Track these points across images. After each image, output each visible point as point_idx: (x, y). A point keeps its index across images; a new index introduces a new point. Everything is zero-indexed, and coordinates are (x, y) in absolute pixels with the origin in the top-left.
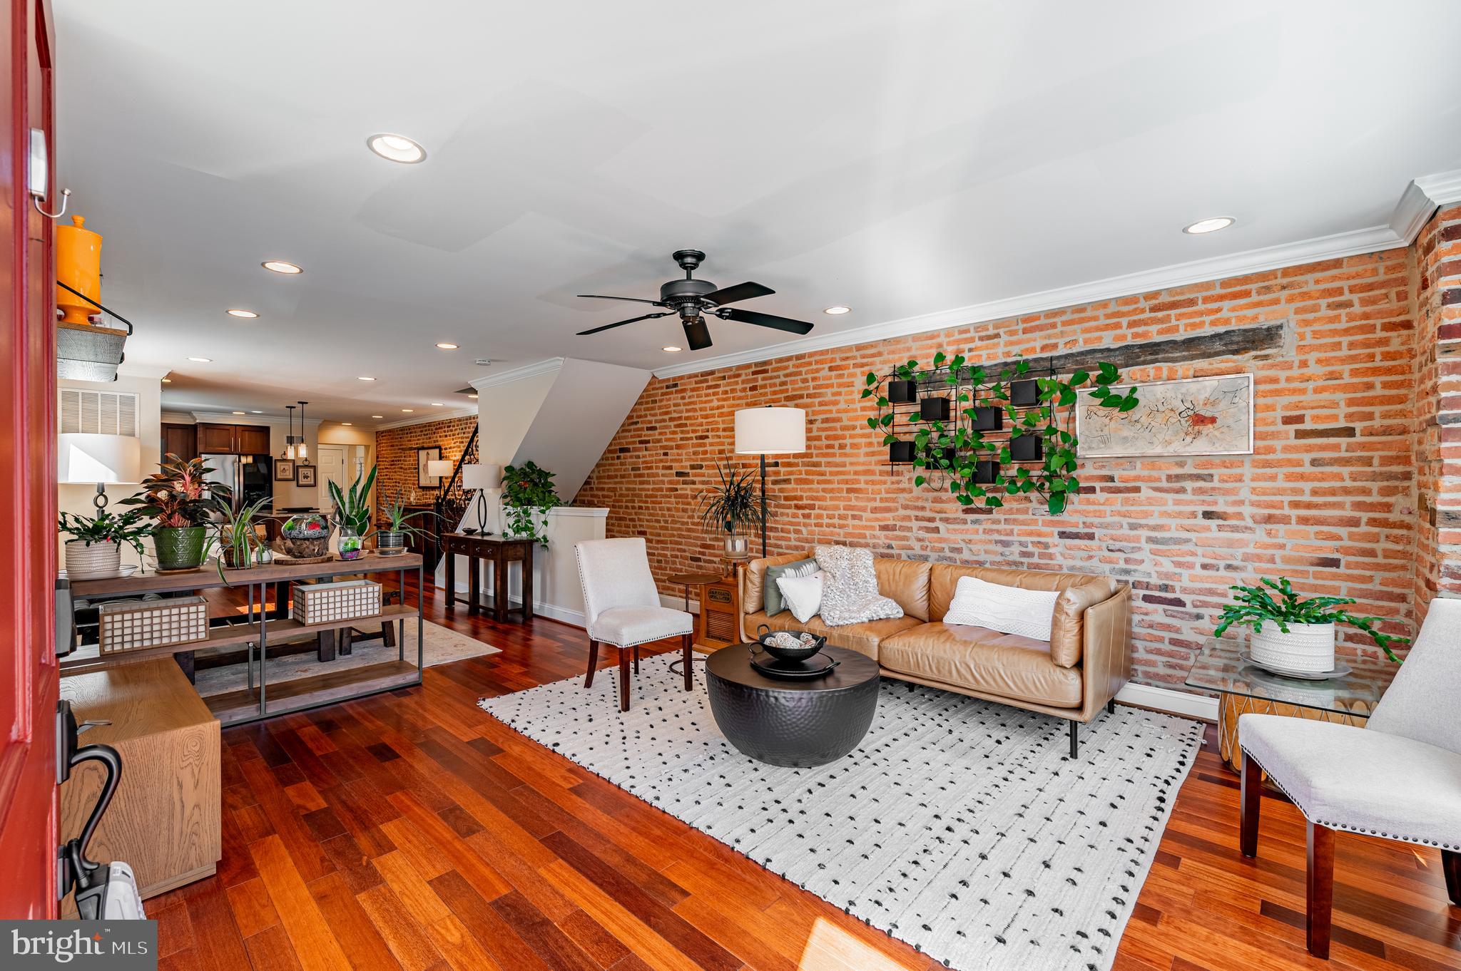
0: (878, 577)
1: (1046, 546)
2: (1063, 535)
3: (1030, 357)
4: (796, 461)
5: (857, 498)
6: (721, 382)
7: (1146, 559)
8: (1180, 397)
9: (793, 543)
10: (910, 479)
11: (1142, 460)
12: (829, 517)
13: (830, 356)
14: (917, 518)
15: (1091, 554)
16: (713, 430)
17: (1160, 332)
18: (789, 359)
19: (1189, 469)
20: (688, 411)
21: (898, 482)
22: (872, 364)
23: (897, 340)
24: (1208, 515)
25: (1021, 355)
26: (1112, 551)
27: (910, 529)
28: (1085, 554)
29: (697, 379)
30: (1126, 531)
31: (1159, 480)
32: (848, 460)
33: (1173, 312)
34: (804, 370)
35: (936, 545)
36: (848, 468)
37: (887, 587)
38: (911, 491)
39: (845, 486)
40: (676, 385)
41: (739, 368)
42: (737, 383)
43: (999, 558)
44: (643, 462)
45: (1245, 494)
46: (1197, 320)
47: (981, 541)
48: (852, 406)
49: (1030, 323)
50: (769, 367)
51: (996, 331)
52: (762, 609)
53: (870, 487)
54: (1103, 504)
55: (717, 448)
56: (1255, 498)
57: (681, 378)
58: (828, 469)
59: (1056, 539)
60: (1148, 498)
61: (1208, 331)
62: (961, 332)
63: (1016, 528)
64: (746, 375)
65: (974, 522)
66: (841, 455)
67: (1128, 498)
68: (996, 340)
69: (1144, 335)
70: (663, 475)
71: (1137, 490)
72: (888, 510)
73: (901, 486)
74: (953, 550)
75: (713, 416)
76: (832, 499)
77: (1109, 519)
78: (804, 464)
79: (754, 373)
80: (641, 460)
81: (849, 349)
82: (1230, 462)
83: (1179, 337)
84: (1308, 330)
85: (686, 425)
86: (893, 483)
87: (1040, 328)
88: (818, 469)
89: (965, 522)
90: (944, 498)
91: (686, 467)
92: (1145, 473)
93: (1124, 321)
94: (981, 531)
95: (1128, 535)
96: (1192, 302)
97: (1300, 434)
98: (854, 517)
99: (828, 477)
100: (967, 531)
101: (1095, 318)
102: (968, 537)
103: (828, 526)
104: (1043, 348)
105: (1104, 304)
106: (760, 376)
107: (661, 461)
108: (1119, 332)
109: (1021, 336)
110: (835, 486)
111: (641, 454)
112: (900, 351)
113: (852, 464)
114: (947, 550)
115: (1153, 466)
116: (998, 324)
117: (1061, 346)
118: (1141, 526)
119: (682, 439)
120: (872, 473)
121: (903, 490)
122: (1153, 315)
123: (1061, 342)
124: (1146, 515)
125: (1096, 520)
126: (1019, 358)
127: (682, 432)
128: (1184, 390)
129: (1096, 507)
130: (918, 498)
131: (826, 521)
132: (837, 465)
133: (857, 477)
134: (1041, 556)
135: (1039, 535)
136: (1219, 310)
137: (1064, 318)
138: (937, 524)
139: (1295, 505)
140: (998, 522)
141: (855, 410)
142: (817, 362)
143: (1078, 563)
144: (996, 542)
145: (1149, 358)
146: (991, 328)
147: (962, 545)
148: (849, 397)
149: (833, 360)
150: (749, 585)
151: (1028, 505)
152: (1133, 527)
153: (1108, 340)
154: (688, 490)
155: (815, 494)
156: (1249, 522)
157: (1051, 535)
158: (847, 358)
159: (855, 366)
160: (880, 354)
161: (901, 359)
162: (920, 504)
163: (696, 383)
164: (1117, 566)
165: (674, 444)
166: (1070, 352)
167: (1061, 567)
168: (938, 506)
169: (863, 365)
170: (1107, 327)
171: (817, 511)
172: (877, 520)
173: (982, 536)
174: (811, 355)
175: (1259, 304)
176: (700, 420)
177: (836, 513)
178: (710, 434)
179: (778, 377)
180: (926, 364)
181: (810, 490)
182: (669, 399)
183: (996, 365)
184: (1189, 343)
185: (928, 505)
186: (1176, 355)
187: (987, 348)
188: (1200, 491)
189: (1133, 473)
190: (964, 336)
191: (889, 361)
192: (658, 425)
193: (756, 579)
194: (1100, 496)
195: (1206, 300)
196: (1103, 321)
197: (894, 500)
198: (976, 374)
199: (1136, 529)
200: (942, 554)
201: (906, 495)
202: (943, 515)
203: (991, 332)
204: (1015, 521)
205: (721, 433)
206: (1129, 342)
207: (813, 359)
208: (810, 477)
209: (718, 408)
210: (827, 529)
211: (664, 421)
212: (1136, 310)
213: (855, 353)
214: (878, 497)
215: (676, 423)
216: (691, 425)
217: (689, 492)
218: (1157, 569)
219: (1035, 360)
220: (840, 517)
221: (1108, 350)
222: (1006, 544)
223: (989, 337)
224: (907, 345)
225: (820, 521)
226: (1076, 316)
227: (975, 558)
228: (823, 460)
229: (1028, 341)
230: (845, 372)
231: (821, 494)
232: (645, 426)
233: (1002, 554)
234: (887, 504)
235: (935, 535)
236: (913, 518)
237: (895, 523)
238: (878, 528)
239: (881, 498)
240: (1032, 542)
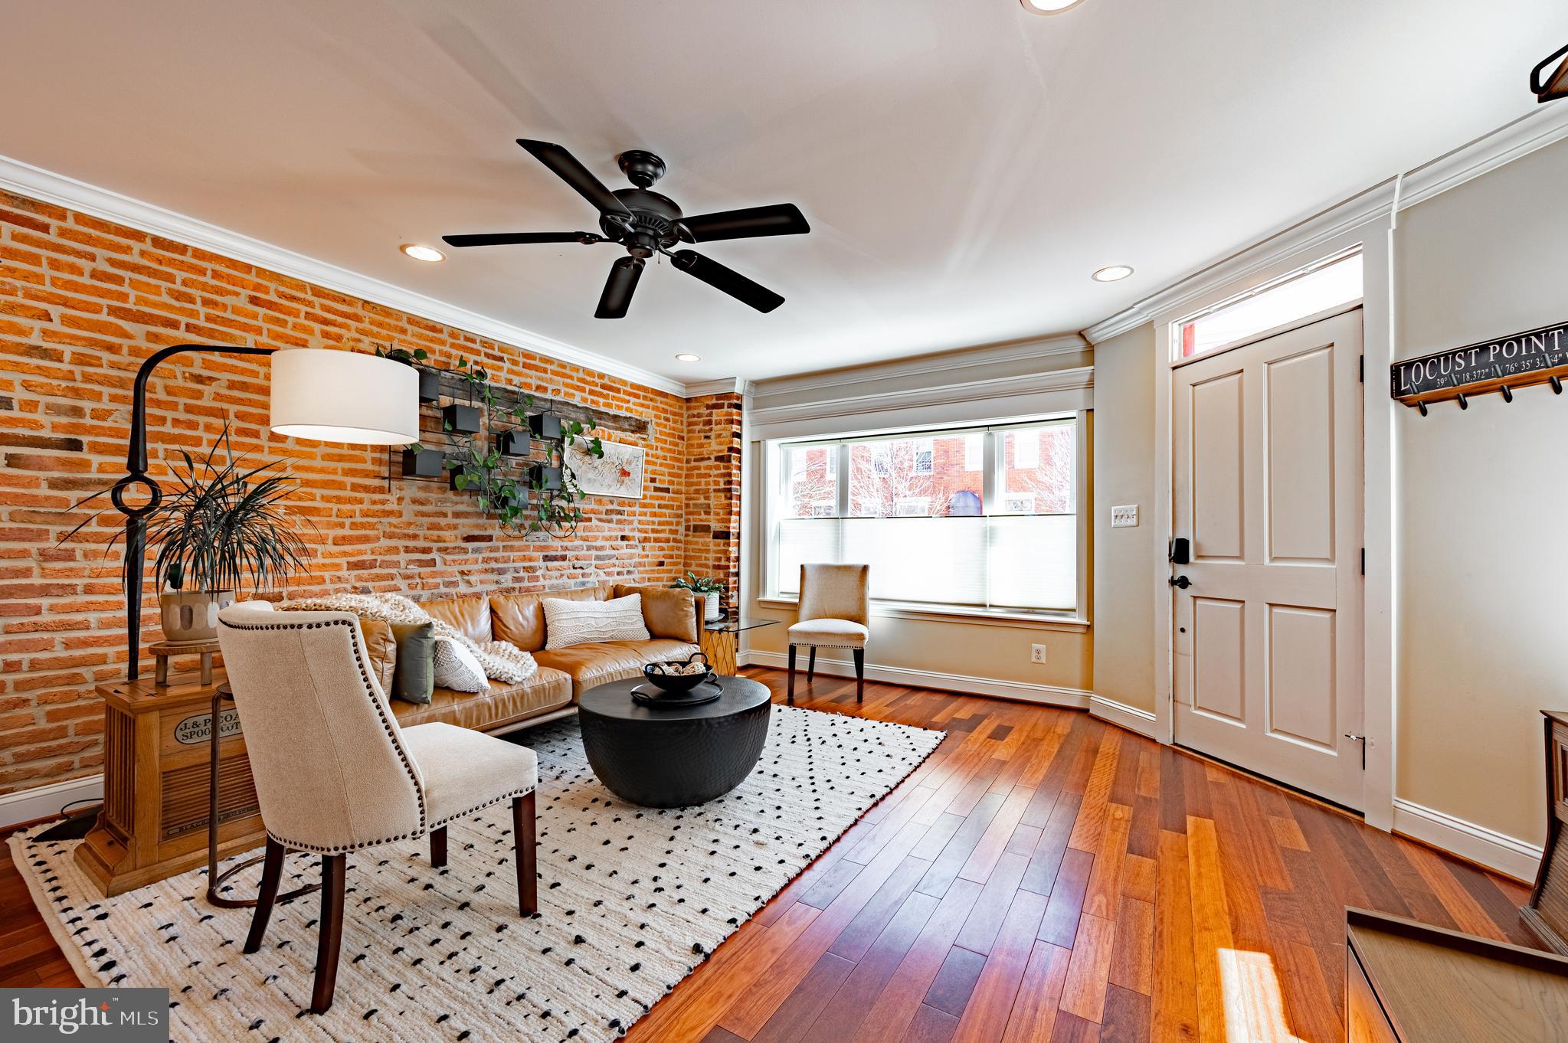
1: (534, 569)
2: (546, 558)
3: (527, 392)
7: (593, 573)
8: (617, 455)
10: (400, 500)
11: (596, 497)
14: (407, 550)
15: (563, 572)
17: (603, 404)
19: (615, 507)
21: (383, 502)
24: (623, 538)
25: (519, 387)
26: (576, 568)
27: (397, 564)
28: (557, 573)
30: (584, 552)
31: (601, 513)
33: (610, 393)
34: (177, 273)
35: (431, 580)
38: (400, 515)
43: (494, 587)
45: (636, 525)
46: (621, 404)
47: (478, 571)
49: (530, 360)
51: (501, 355)
53: (334, 506)
54: (572, 531)
56: (640, 527)
59: (541, 563)
60: (596, 526)
61: (623, 413)
63: (512, 555)
65: (474, 551)
67: (587, 526)
68: (500, 363)
69: (596, 403)
71: (590, 520)
72: (366, 539)
73: (387, 507)
74: (448, 584)
77: (575, 543)
81: (301, 286)
82: (631, 502)
83: (611, 413)
84: (658, 428)
86: (374, 502)
87: (536, 368)
89: (465, 551)
90: (443, 524)
92: (596, 507)
93: (587, 388)
94: (480, 560)
95: (585, 555)
96: (618, 391)
97: (656, 489)
100: (466, 561)
101: (571, 377)
102: (465, 568)
104: (538, 388)
105: (576, 368)
108: (583, 395)
109: (521, 368)
114: (442, 585)
115: (600, 503)
116: (504, 347)
117: (549, 391)
118: (593, 547)
121: (389, 514)
122: (601, 390)
123: (550, 387)
124: (596, 538)
125: (568, 544)
126: (517, 389)
128: (617, 450)
129: (569, 534)
130: (410, 524)
134: (531, 579)
135: (530, 560)
136: (628, 402)
137: (552, 367)
138: (434, 555)
139: (654, 531)
140: (496, 549)
142: (216, 274)
143: (554, 582)
144: (493, 570)
146: (496, 348)
147: (459, 578)
149: (259, 287)
151: (523, 532)
152: (589, 548)
153: (577, 398)
156: (637, 543)
157: (538, 559)
158: (293, 298)
162: (411, 532)
164: (578, 580)
166: (553, 398)
167: (544, 586)
168: (435, 533)
170: (578, 388)
172: (345, 554)
173: (480, 565)
175: (642, 405)
179: (87, 255)
183: (496, 388)
184: (616, 418)
185: (423, 532)
186: (610, 424)
187: (492, 367)
188: (619, 522)
189: (589, 507)
190: (470, 344)
191: (374, 335)
195: (626, 392)
196: (575, 382)
199: (590, 550)
200: (435, 591)
201: (394, 520)
202: (442, 545)
203: (496, 353)
204: (512, 548)
206: (588, 405)
207: (205, 264)
212: (593, 381)
213: (309, 297)
218: (598, 579)
221: (580, 407)
222: (501, 571)
223: (494, 357)
224: (400, 324)
226: (560, 370)
227: (473, 590)
229: (527, 376)
233: (497, 582)
234: (363, 532)
235: (428, 569)
236: (402, 550)
237: (374, 557)
238: (345, 566)
239: (353, 524)
240: (524, 568)
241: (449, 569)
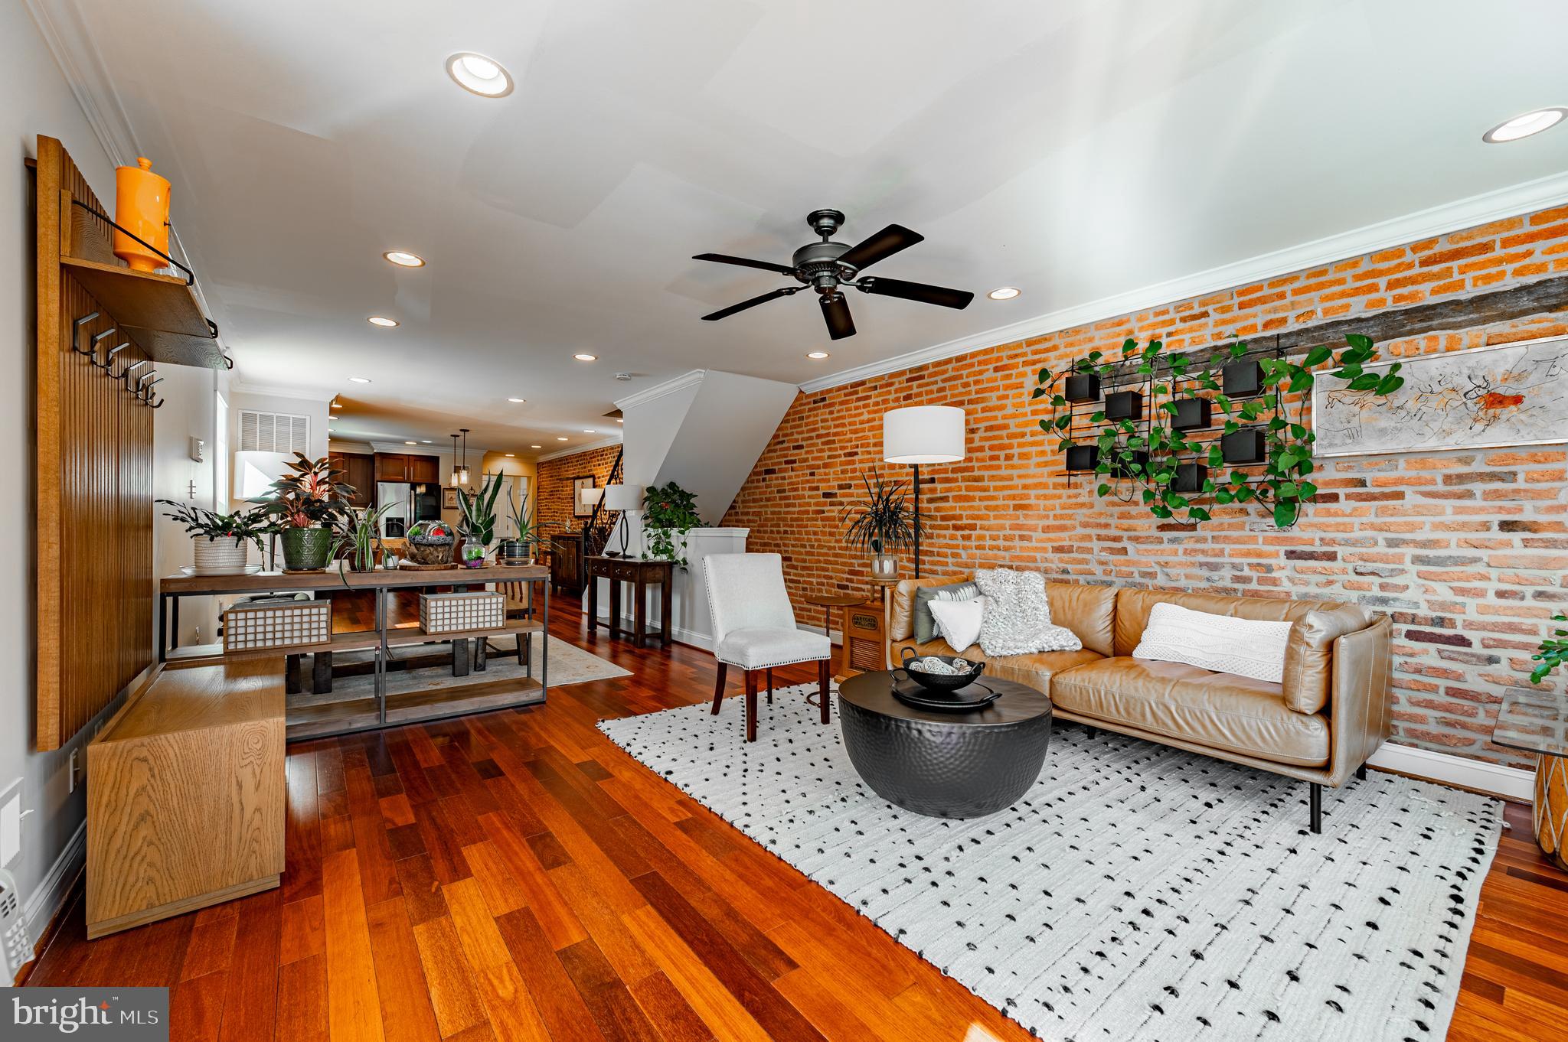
0: (1051, 603)
1: (1269, 569)
2: (1291, 555)
3: (1249, 337)
4: (955, 476)
5: (1026, 516)
6: (872, 393)
7: (1412, 585)
8: (1466, 372)
9: (951, 568)
10: (1091, 492)
11: (1406, 457)
12: (993, 538)
13: (995, 355)
14: (1099, 538)
15: (1331, 578)
16: (862, 446)
17: (1435, 292)
18: (948, 361)
19: (1478, 467)
20: (836, 426)
21: (1076, 496)
22: (1045, 360)
23: (1076, 331)
24: (1507, 526)
25: (1236, 336)
26: (1361, 574)
27: (1090, 551)
28: (1323, 579)
29: (846, 391)
30: (1382, 549)
31: (1433, 482)
32: (1015, 472)
33: (1455, 264)
34: (965, 372)
35: (1124, 569)
36: (1016, 482)
37: (1061, 616)
38: (1092, 506)
39: (1011, 503)
40: (823, 399)
41: (892, 375)
42: (889, 393)
43: (1204, 585)
44: (789, 484)
46: (1493, 270)
47: (1180, 564)
48: (1021, 410)
49: (1248, 295)
50: (925, 373)
51: (1203, 309)
52: (911, 636)
53: (1042, 503)
54: (1350, 515)
55: (867, 465)
57: (830, 391)
58: (992, 484)
59: (1282, 560)
60: (1415, 506)
61: (1509, 283)
62: (1157, 314)
63: (1228, 548)
64: (900, 383)
65: (1172, 541)
66: (1006, 468)
67: (1386, 507)
68: (1203, 320)
69: (1412, 297)
70: (809, 497)
71: (1399, 496)
72: (1063, 528)
73: (1081, 500)
74: (1144, 575)
75: (863, 430)
76: (996, 517)
77: (1357, 534)
78: (964, 479)
79: (909, 380)
80: (786, 481)
81: (1018, 344)
82: (1543, 454)
85: (833, 442)
86: (1069, 497)
87: (1262, 301)
88: (980, 484)
89: (1160, 541)
90: (1133, 513)
91: (834, 487)
92: (1413, 473)
93: (1382, 282)
94: (1181, 552)
95: (1386, 555)
96: (1484, 248)
98: (1022, 538)
99: (991, 493)
100: (1163, 552)
101: (1340, 282)
102: (1163, 559)
103: (992, 548)
104: (1267, 325)
105: (1354, 262)
106: (915, 384)
107: (808, 481)
108: (1374, 296)
109: (1236, 312)
110: (1000, 502)
111: (786, 475)
112: (1080, 343)
113: (1020, 477)
114: (1136, 575)
115: (1424, 465)
116: (1206, 300)
117: (1291, 320)
118: (1405, 542)
119: (829, 457)
120: (1045, 486)
121: (1082, 505)
122: (1425, 269)
123: (1291, 315)
124: (1413, 527)
125: (1339, 536)
126: (1233, 340)
127: (830, 450)
128: (1472, 363)
129: (1339, 520)
130: (1101, 514)
131: (988, 543)
132: (1002, 479)
133: (1026, 492)
134: (1260, 581)
135: (1259, 555)
137: (1296, 285)
138: (1125, 543)
140: (1204, 540)
141: (1025, 415)
142: (980, 363)
143: (1312, 590)
144: (1201, 565)
145: (1418, 326)
146: (1196, 305)
147: (1157, 569)
148: (1019, 400)
149: (999, 359)
150: (897, 608)
151: (1245, 518)
152: (1392, 543)
153: (1358, 308)
154: (834, 512)
155: (976, 513)
157: (1277, 555)
158: (1016, 356)
159: (1025, 364)
160: (1055, 348)
161: (1081, 352)
162: (1102, 521)
163: (846, 395)
164: (1368, 594)
165: (821, 463)
166: (1303, 326)
167: (1288, 594)
168: (1126, 523)
169: (1034, 363)
170: (1357, 292)
171: (978, 532)
172: (1050, 540)
173: (1181, 558)
174: (973, 355)
176: (849, 436)
177: (1001, 534)
178: (859, 450)
179: (936, 382)
180: (1112, 355)
181: (971, 508)
182: (817, 415)
183: (1202, 351)
184: (1481, 302)
185: (1113, 522)
186: (1460, 319)
187: (1191, 330)
188: (1496, 495)
189: (1393, 475)
190: (1161, 318)
191: (1067, 355)
192: (804, 443)
193: (905, 602)
194: (1344, 505)
195: (1507, 243)
196: (1351, 285)
197: (1070, 517)
198: (1177, 362)
199: (1397, 546)
200: (1130, 579)
201: (1084, 511)
202: (1132, 534)
203: (1197, 310)
204: (1227, 539)
205: (871, 449)
206: (1389, 307)
207: (975, 360)
208: (971, 494)
209: (869, 421)
210: (991, 552)
211: (811, 438)
212: (1400, 265)
213: (1025, 349)
214: (1051, 514)
215: (823, 440)
216: (840, 441)
217: (836, 514)
218: (1428, 597)
219: (1256, 341)
220: (1006, 538)
221: (1359, 320)
222: (1214, 567)
223: (1194, 317)
224: (1089, 335)
225: (981, 543)
226: (1313, 281)
227: (1173, 584)
228: (986, 473)
229: (1247, 317)
230: (1013, 372)
231: (983, 512)
232: (791, 445)
233: (1208, 579)
234: (1062, 522)
235: (1122, 558)
236: (1094, 538)
237: (1071, 543)
238: (1050, 550)
239: (1055, 516)
240: (1249, 564)
241: (1144, 559)
